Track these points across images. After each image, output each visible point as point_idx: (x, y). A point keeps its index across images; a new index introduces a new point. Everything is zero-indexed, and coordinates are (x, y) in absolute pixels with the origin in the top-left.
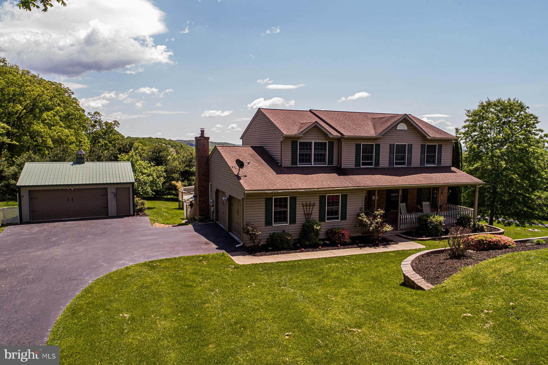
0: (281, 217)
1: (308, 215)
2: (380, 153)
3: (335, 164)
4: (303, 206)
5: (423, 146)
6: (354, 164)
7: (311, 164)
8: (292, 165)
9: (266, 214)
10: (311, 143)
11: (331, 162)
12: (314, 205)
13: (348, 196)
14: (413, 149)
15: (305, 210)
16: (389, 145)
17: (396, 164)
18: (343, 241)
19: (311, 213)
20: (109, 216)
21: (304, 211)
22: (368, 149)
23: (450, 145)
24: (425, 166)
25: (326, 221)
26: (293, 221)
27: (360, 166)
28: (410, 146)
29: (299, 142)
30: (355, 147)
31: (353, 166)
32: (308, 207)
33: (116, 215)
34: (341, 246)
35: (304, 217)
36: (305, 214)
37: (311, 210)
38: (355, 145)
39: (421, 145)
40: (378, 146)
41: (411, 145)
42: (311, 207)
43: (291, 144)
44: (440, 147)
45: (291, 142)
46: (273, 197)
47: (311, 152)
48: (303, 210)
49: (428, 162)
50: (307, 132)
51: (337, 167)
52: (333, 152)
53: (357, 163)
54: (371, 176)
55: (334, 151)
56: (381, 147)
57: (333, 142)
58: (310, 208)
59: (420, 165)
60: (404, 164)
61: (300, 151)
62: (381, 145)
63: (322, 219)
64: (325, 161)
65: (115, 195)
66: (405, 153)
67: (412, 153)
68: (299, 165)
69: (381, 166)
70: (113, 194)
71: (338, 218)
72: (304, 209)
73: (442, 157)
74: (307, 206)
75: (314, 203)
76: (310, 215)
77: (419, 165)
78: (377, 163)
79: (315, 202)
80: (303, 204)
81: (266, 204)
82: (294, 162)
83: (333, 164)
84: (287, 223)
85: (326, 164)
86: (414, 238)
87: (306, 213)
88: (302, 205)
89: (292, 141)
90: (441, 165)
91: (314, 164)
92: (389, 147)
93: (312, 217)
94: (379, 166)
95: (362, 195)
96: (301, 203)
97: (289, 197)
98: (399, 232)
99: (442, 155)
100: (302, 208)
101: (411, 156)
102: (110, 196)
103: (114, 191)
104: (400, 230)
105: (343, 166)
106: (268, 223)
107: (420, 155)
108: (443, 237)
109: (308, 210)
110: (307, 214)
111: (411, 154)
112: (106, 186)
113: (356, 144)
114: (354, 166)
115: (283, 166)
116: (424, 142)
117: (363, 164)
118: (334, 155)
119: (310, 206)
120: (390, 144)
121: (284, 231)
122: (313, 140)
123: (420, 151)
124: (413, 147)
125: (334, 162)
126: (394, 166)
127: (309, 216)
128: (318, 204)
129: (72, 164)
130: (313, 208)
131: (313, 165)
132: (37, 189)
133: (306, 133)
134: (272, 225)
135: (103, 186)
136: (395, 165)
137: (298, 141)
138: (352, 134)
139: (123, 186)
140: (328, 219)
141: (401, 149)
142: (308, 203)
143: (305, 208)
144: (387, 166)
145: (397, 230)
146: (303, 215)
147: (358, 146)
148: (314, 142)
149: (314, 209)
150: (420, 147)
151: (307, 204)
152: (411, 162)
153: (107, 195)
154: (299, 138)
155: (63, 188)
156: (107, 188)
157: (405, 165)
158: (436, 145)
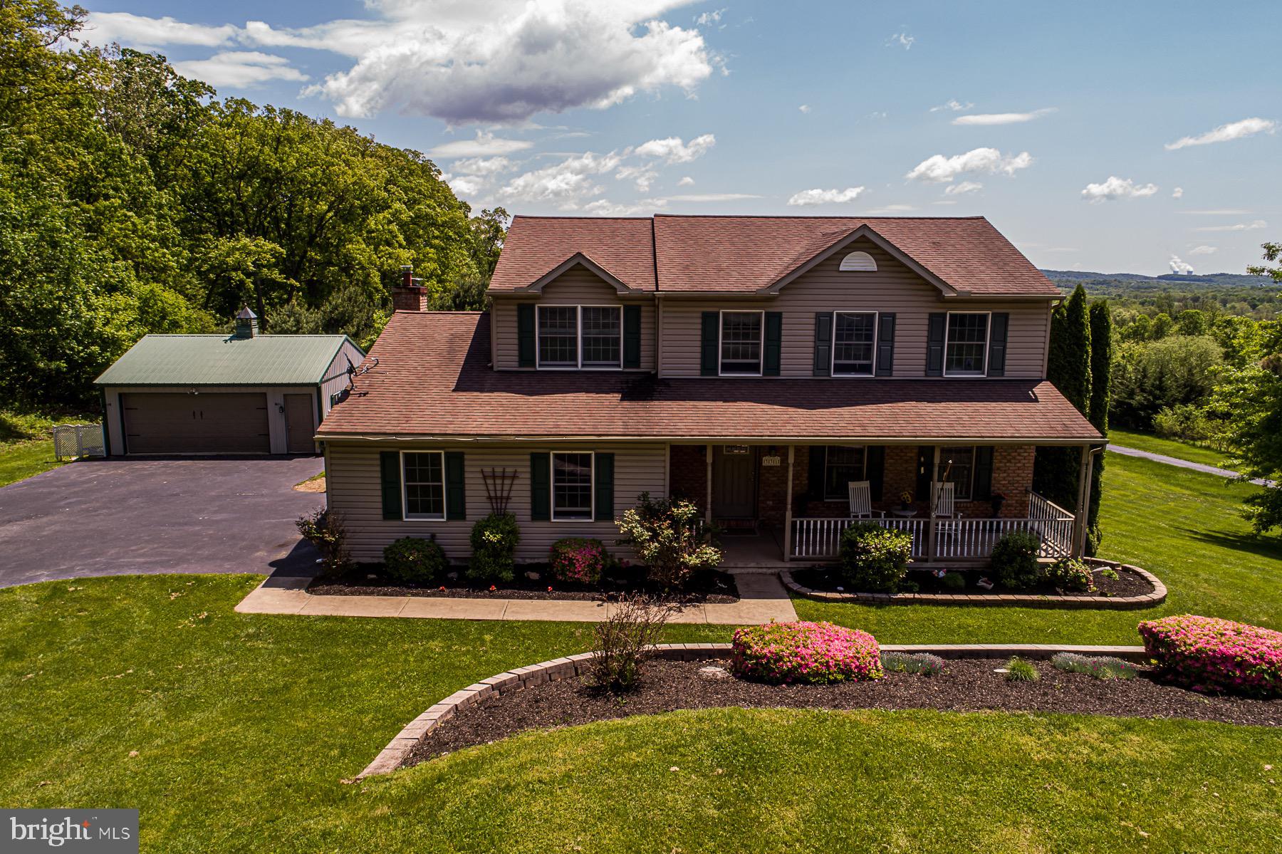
0: (424, 502)
1: (498, 502)
2: (783, 338)
3: (645, 366)
4: (485, 478)
5: (935, 322)
6: (699, 367)
7: (576, 366)
8: (520, 366)
9: (384, 490)
10: (575, 309)
11: (633, 359)
12: (514, 477)
13: (616, 458)
14: (897, 327)
15: (491, 487)
16: (813, 315)
17: (839, 369)
18: (571, 577)
19: (508, 498)
20: (272, 452)
21: (488, 490)
22: (742, 328)
23: (1042, 314)
24: (941, 376)
25: (553, 520)
26: (458, 512)
27: (717, 374)
28: (889, 321)
29: (540, 308)
30: (700, 321)
31: (695, 373)
32: (499, 482)
33: (286, 452)
34: (555, 589)
35: (489, 505)
36: (490, 498)
37: (506, 488)
38: (700, 315)
39: (931, 315)
40: (775, 320)
41: (893, 316)
42: (507, 482)
43: (516, 313)
44: (1002, 322)
45: (515, 307)
46: (401, 452)
47: (576, 333)
48: (484, 488)
49: (955, 364)
50: (554, 281)
51: (649, 373)
52: (638, 333)
53: (708, 363)
54: (720, 403)
55: (643, 331)
56: (784, 321)
57: (640, 306)
58: (503, 484)
59: (926, 376)
60: (867, 369)
61: (545, 330)
62: (784, 315)
63: (539, 512)
64: (617, 357)
65: (282, 409)
66: (870, 338)
67: (896, 339)
68: (540, 365)
69: (784, 374)
70: (278, 407)
71: (588, 515)
72: (486, 484)
73: (1008, 351)
74: (494, 477)
75: (516, 472)
76: (504, 501)
77: (923, 373)
78: (773, 364)
79: (519, 470)
80: (482, 472)
81: (383, 466)
82: (526, 356)
83: (639, 367)
84: (443, 518)
85: (619, 366)
86: (804, 590)
87: (492, 494)
88: (481, 476)
89: (519, 305)
90: (1003, 375)
91: (583, 365)
92: (813, 321)
93: (509, 505)
94: (778, 374)
95: (662, 458)
96: (479, 469)
97: (443, 452)
98: (788, 565)
99: (1009, 345)
100: (483, 482)
101: (892, 347)
102: (273, 411)
103: (281, 401)
104: (792, 560)
105: (663, 373)
106: (391, 512)
107: (925, 345)
108: (900, 596)
109: (499, 487)
110: (496, 497)
111: (893, 341)
112: (263, 390)
113: (703, 313)
114: (698, 372)
115: (495, 369)
116: (940, 305)
117: (726, 368)
118: (642, 342)
119: (503, 477)
120: (817, 313)
121: (433, 536)
122: (579, 302)
123: (926, 333)
124: (898, 321)
125: (642, 359)
126: (829, 375)
127: (504, 505)
128: (528, 476)
129: (227, 338)
130: (512, 484)
131: (580, 368)
132: (133, 390)
133: (551, 284)
134: (400, 518)
135: (258, 390)
136: (835, 372)
137: (533, 306)
138: (686, 287)
139: (297, 391)
140: (557, 514)
141: (856, 328)
142: (499, 470)
143: (490, 481)
144: (808, 374)
145: (783, 560)
146: (484, 499)
147: (709, 321)
148: (584, 309)
149: (514, 487)
150: (926, 322)
151: (494, 471)
152: (891, 364)
153: (266, 408)
154: (537, 298)
155: (181, 390)
156: (265, 394)
157: (872, 374)
158: (984, 317)
